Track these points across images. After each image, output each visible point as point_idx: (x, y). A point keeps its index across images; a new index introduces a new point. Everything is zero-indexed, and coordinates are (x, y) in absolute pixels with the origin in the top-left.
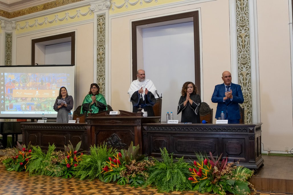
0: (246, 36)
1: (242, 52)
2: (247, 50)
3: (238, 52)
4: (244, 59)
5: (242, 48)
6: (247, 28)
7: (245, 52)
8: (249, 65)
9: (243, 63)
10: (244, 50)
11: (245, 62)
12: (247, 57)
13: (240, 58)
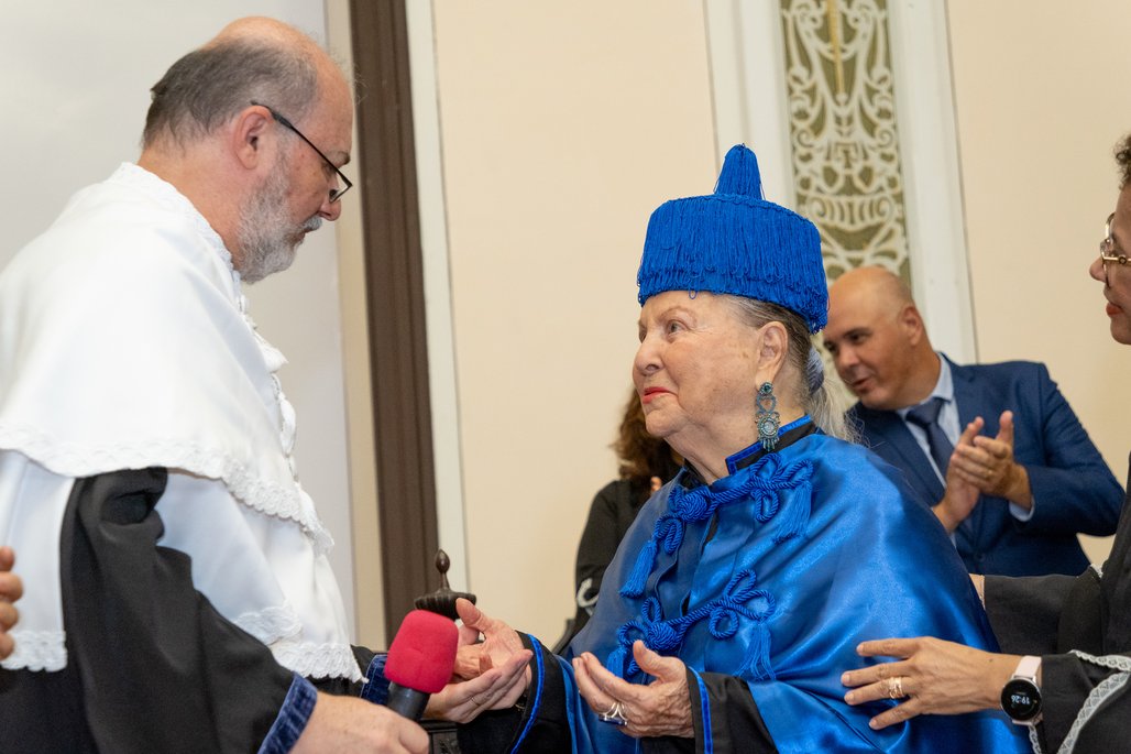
1: (830, 132)
2: (872, 112)
3: (793, 128)
4: (850, 189)
5: (823, 89)
7: (859, 134)
8: (892, 255)
9: (846, 226)
10: (843, 112)
11: (859, 225)
12: (878, 181)
13: (818, 181)
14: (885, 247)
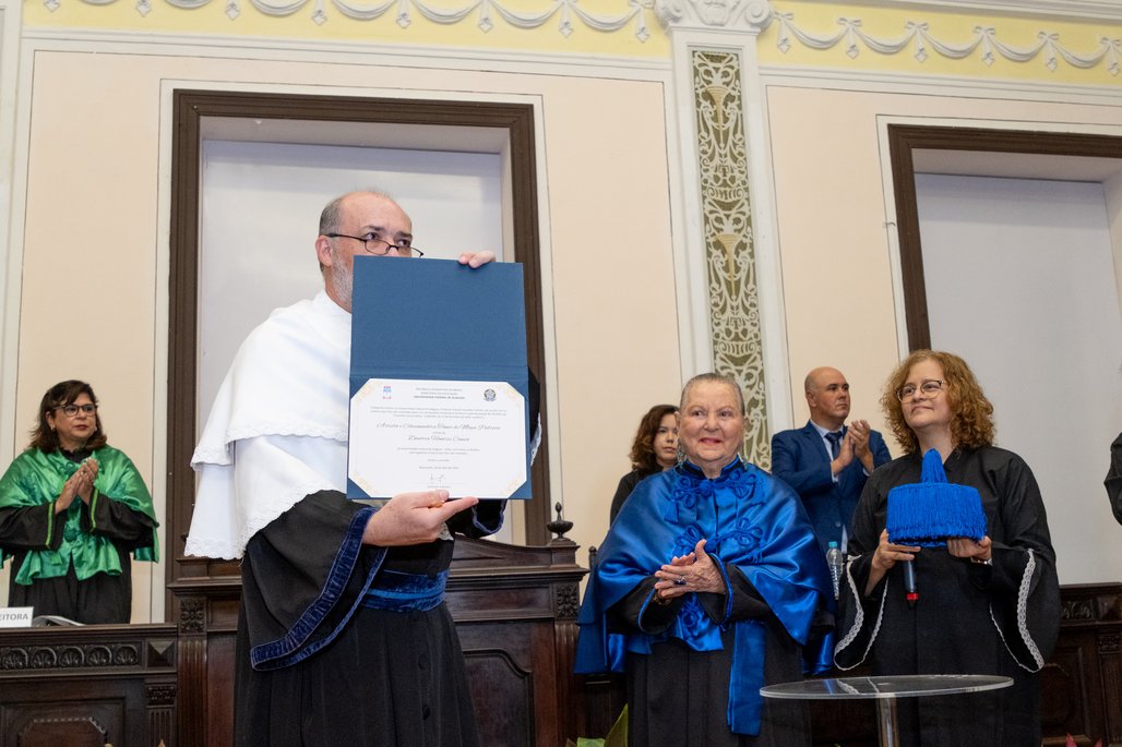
0: (742, 246)
1: (729, 313)
2: (747, 304)
3: (712, 310)
4: (737, 338)
5: (726, 293)
6: (744, 214)
7: (741, 313)
8: (756, 368)
9: (735, 355)
10: (735, 304)
11: (741, 355)
12: (750, 335)
13: (723, 335)
14: (752, 365)
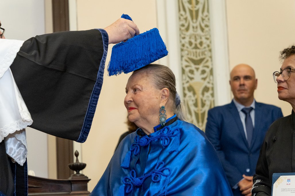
1: (191, 31)
2: (203, 25)
3: (180, 29)
4: (196, 47)
5: (189, 18)
7: (199, 31)
8: (208, 67)
9: (195, 58)
10: (195, 25)
11: (198, 58)
12: (204, 45)
13: (187, 45)
14: (206, 64)
